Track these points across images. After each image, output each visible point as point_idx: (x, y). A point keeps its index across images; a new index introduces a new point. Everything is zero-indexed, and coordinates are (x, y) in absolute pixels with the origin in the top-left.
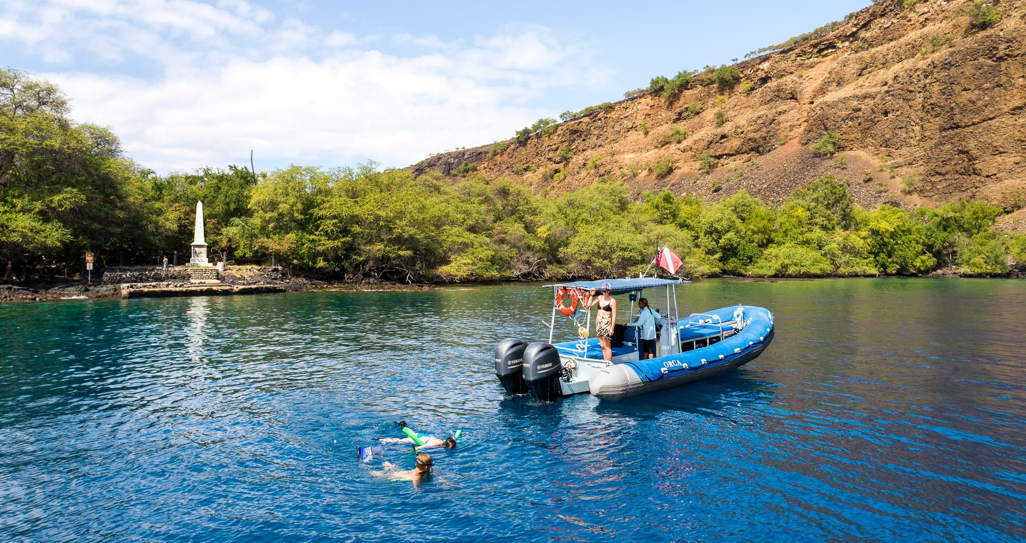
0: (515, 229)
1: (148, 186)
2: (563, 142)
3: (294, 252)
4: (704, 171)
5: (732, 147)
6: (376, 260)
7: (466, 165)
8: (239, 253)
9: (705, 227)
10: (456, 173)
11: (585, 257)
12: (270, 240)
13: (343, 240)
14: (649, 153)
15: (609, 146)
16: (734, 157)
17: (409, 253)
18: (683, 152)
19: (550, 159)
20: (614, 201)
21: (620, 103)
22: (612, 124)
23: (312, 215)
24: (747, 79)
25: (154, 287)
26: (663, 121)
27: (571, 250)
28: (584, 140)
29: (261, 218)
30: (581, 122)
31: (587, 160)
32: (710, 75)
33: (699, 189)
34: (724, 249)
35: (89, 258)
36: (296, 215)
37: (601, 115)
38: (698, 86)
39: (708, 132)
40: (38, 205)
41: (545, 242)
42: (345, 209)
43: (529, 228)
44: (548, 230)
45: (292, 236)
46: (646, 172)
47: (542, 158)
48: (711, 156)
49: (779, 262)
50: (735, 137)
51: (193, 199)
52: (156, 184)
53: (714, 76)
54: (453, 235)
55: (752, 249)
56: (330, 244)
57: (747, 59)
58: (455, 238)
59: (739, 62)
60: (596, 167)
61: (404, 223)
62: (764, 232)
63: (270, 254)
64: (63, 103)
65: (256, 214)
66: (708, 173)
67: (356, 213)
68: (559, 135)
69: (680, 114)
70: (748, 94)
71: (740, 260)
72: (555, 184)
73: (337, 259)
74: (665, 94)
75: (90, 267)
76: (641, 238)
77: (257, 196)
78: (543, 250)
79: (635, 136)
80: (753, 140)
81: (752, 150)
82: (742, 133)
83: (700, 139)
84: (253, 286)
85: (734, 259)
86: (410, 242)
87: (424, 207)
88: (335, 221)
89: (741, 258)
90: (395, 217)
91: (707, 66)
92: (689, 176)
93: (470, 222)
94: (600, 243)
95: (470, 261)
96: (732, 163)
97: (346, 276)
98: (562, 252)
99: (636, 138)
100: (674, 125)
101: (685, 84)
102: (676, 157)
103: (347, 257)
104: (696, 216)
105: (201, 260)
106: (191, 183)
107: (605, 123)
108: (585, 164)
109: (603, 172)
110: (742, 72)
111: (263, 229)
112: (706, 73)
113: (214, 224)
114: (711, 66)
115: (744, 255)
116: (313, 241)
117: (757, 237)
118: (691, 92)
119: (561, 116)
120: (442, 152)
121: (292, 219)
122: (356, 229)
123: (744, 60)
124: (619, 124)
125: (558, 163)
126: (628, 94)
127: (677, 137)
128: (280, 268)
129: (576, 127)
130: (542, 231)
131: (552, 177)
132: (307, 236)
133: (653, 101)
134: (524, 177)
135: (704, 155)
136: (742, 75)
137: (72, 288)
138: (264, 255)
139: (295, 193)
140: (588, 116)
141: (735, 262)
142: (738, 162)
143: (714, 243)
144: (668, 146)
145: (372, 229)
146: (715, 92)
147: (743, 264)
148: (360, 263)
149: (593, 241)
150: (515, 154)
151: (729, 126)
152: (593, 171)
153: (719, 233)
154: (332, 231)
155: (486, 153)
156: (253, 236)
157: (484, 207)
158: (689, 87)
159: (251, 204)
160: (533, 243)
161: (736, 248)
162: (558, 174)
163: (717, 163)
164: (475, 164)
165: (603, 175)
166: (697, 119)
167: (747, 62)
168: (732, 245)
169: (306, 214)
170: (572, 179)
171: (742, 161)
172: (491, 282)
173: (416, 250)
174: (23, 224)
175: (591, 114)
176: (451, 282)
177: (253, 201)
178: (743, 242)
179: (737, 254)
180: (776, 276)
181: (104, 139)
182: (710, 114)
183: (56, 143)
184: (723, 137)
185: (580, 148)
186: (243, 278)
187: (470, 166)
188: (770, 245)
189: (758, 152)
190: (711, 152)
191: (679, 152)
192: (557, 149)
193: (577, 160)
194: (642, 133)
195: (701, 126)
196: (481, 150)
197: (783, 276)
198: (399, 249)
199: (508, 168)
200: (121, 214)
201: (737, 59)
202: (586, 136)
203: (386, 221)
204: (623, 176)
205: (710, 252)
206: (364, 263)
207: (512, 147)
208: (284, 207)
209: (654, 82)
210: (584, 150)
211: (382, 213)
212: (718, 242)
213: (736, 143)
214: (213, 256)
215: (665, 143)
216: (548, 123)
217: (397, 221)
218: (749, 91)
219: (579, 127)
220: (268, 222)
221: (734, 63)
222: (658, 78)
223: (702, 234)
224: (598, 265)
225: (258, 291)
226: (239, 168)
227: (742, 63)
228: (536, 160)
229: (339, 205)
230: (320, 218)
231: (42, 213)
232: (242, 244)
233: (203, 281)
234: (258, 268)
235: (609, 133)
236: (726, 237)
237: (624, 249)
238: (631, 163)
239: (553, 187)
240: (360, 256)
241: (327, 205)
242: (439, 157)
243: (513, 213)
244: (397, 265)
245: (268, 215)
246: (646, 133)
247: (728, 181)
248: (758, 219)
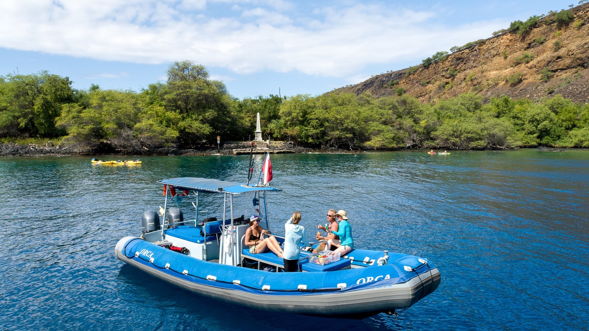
0: (408, 122)
1: (237, 105)
2: (451, 65)
3: (299, 136)
4: (543, 80)
5: (565, 64)
6: (336, 139)
7: (392, 81)
8: (275, 136)
9: (529, 118)
10: (386, 86)
11: (445, 137)
12: (288, 130)
13: (320, 129)
14: (507, 70)
15: (481, 67)
16: (565, 71)
17: (351, 135)
18: (530, 68)
19: (443, 76)
20: (471, 104)
21: (489, 39)
22: (483, 53)
23: (306, 118)
24: (579, 18)
25: (244, 150)
26: (518, 49)
27: (437, 133)
28: (465, 64)
29: (284, 119)
30: (463, 53)
31: (466, 76)
32: (552, 18)
33: (539, 92)
34: (541, 131)
35: (218, 138)
36: (299, 118)
37: (476, 48)
38: (544, 25)
39: (548, 55)
40: (201, 117)
41: (424, 129)
42: (321, 115)
43: (416, 121)
44: (426, 123)
45: (297, 128)
46: (503, 83)
47: (438, 76)
48: (549, 71)
49: (577, 139)
50: (567, 58)
51: (256, 111)
52: (239, 104)
53: (555, 18)
54: (374, 126)
55: (561, 130)
56: (315, 131)
57: (581, 4)
58: (375, 128)
59: (574, 7)
60: (472, 80)
61: (349, 121)
62: (570, 121)
63: (288, 136)
64: (207, 74)
65: (282, 118)
66: (546, 82)
67: (327, 117)
68: (449, 61)
69: (530, 44)
70: (579, 29)
71: (552, 137)
72: (446, 91)
73: (318, 138)
74: (520, 32)
75: (219, 142)
76: (481, 126)
77: (282, 109)
78: (424, 133)
79: (498, 60)
80: (581, 59)
81: (579, 65)
82: (572, 54)
83: (542, 60)
84: (282, 151)
85: (547, 137)
86: (352, 130)
87: (359, 112)
88: (317, 121)
89: (552, 136)
90: (345, 119)
91: (551, 11)
92: (533, 84)
93: (383, 119)
94: (455, 129)
95: (381, 139)
96: (564, 75)
97: (322, 146)
98: (433, 134)
99: (499, 61)
100: (525, 51)
101: (534, 24)
102: (525, 72)
103: (322, 137)
104: (524, 111)
105: (259, 138)
106: (254, 103)
107: (479, 52)
108: (465, 79)
109: (476, 83)
110: (576, 14)
111: (285, 124)
112: (550, 16)
113: (264, 122)
114: (554, 11)
115: (554, 134)
116: (307, 130)
117: (565, 124)
118: (538, 29)
119: (451, 50)
120: (379, 74)
121: (298, 120)
122: (327, 124)
123: (579, 5)
124: (488, 52)
125: (448, 78)
126: (495, 33)
127: (526, 59)
128: (293, 142)
129: (460, 56)
130: (423, 123)
131: (444, 87)
132: (304, 128)
133: (511, 37)
134: (427, 87)
135: (544, 70)
136: (575, 16)
137: (214, 151)
138: (286, 136)
139: (299, 108)
140: (468, 48)
141: (547, 139)
142: (568, 74)
143: (534, 128)
144: (520, 65)
145: (334, 124)
146: (555, 29)
147: (554, 140)
148: (328, 140)
149: (451, 128)
150: (422, 73)
151: (563, 50)
152: (469, 83)
153: (539, 122)
154: (316, 125)
155: (404, 73)
156: (281, 128)
157: (391, 112)
158: (537, 26)
159: (280, 113)
160: (417, 129)
161: (549, 130)
162: (448, 85)
163: (554, 75)
164: (398, 80)
165: (476, 85)
166: (541, 47)
167: (580, 6)
168: (546, 129)
169: (304, 117)
170: (457, 88)
171: (571, 73)
172: (392, 149)
173: (354, 134)
174: (196, 125)
175: (470, 47)
176: (372, 149)
177: (281, 112)
178: (554, 126)
179: (549, 134)
180: (576, 147)
181: (220, 86)
182: (550, 43)
183: (206, 91)
184: (559, 58)
185: (463, 68)
186: (277, 147)
187: (395, 81)
188: (574, 128)
189: (583, 66)
190: (550, 68)
191: (527, 69)
192: (447, 70)
193: (460, 76)
194: (503, 57)
195: (544, 51)
196: (401, 72)
197: (581, 147)
198: (346, 133)
199: (417, 82)
200: (229, 120)
201: (573, 5)
202: (466, 61)
203: (341, 120)
204: (489, 85)
205: (531, 133)
206: (330, 140)
207: (420, 69)
208: (294, 115)
209: (512, 25)
210: (465, 70)
211: (338, 117)
212: (536, 127)
213: (568, 61)
214: (265, 137)
215: (518, 63)
216: (442, 54)
217: (346, 120)
218: (580, 26)
219: (462, 56)
220: (287, 122)
221: (571, 8)
222: (515, 21)
223: (527, 122)
224: (452, 141)
225: (284, 153)
226: (274, 96)
227: (576, 8)
228: (435, 77)
229: (319, 113)
230: (311, 119)
231: (202, 120)
232: (276, 131)
233: (262, 148)
234: (284, 142)
235: (481, 58)
236: (542, 124)
237: (468, 133)
238: (494, 77)
239: (444, 93)
240: (328, 137)
241: (313, 113)
242: (377, 77)
243: (409, 113)
244: (345, 141)
245: (287, 118)
246: (506, 58)
247: (559, 86)
248: (566, 113)
